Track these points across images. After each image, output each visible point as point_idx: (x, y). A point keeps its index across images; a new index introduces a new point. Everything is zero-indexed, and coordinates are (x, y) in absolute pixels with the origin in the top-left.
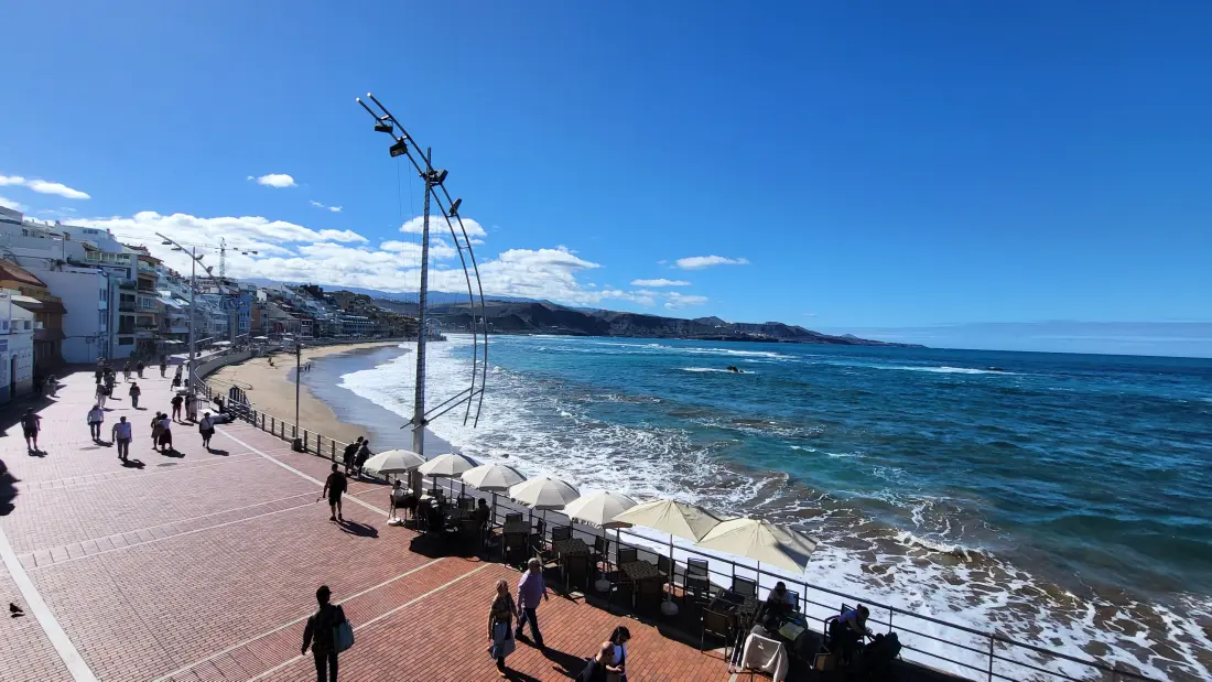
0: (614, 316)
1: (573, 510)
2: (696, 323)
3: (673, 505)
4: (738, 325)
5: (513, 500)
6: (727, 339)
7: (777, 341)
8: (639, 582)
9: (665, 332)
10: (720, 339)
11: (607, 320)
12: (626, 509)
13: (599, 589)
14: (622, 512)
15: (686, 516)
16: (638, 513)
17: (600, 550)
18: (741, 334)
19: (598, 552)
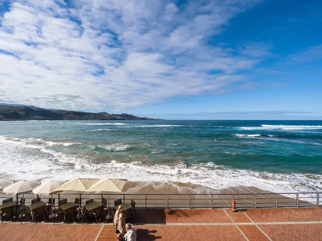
0: (65, 112)
1: (36, 191)
2: (98, 114)
3: (79, 180)
4: (113, 115)
5: (5, 194)
6: (109, 120)
7: (125, 119)
8: (66, 210)
9: (87, 118)
10: (107, 119)
11: (62, 113)
12: (60, 185)
13: (51, 218)
14: (59, 187)
15: (83, 183)
16: (64, 186)
17: (51, 203)
18: (113, 118)
19: (50, 204)
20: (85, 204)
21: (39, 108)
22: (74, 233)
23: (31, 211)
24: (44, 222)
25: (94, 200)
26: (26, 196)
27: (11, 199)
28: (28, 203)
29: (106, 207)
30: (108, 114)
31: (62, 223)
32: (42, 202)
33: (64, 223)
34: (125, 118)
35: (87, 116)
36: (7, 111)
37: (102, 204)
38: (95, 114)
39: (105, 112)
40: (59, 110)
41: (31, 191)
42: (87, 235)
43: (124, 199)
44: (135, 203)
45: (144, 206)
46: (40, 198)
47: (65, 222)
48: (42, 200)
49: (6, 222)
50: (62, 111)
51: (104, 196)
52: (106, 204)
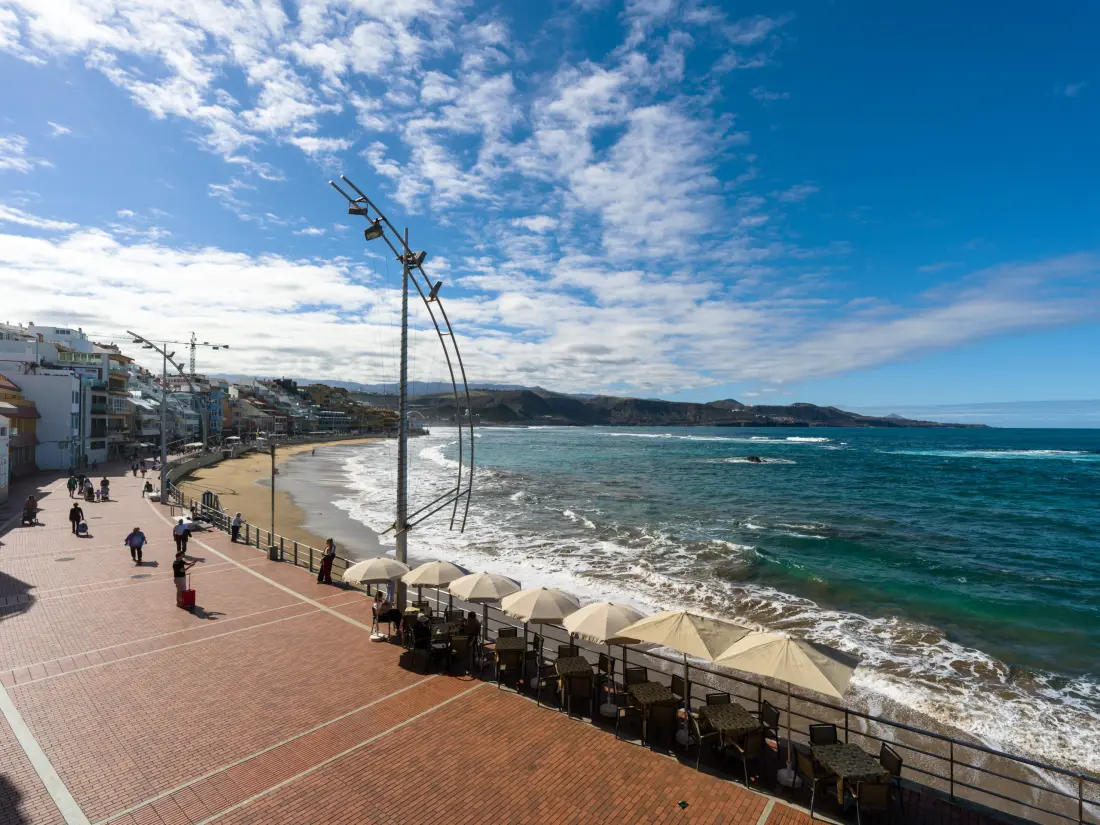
0: (614, 403)
1: (572, 623)
2: (709, 407)
3: (686, 617)
4: (760, 409)
5: (505, 612)
6: (748, 425)
7: (806, 425)
8: (649, 706)
9: (674, 419)
11: (607, 406)
12: (632, 622)
13: (605, 714)
14: (627, 626)
15: (700, 631)
16: (645, 627)
17: (605, 670)
18: (763, 418)
19: (602, 672)
20: (705, 704)
21: (553, 394)
22: (677, 789)
23: (558, 678)
24: (590, 721)
25: (734, 700)
26: (547, 631)
27: (514, 631)
28: (550, 651)
29: (775, 737)
30: (742, 407)
31: (639, 742)
32: (583, 658)
33: (643, 745)
34: (807, 421)
35: (675, 415)
36: (488, 402)
37: (761, 720)
38: (698, 407)
39: (732, 401)
40: (599, 398)
41: (560, 621)
42: (717, 812)
43: (847, 730)
44: (900, 763)
45: (944, 787)
46: (578, 647)
47: (647, 742)
48: (581, 653)
49: (506, 688)
50: (607, 399)
51: (766, 695)
52: (775, 725)
